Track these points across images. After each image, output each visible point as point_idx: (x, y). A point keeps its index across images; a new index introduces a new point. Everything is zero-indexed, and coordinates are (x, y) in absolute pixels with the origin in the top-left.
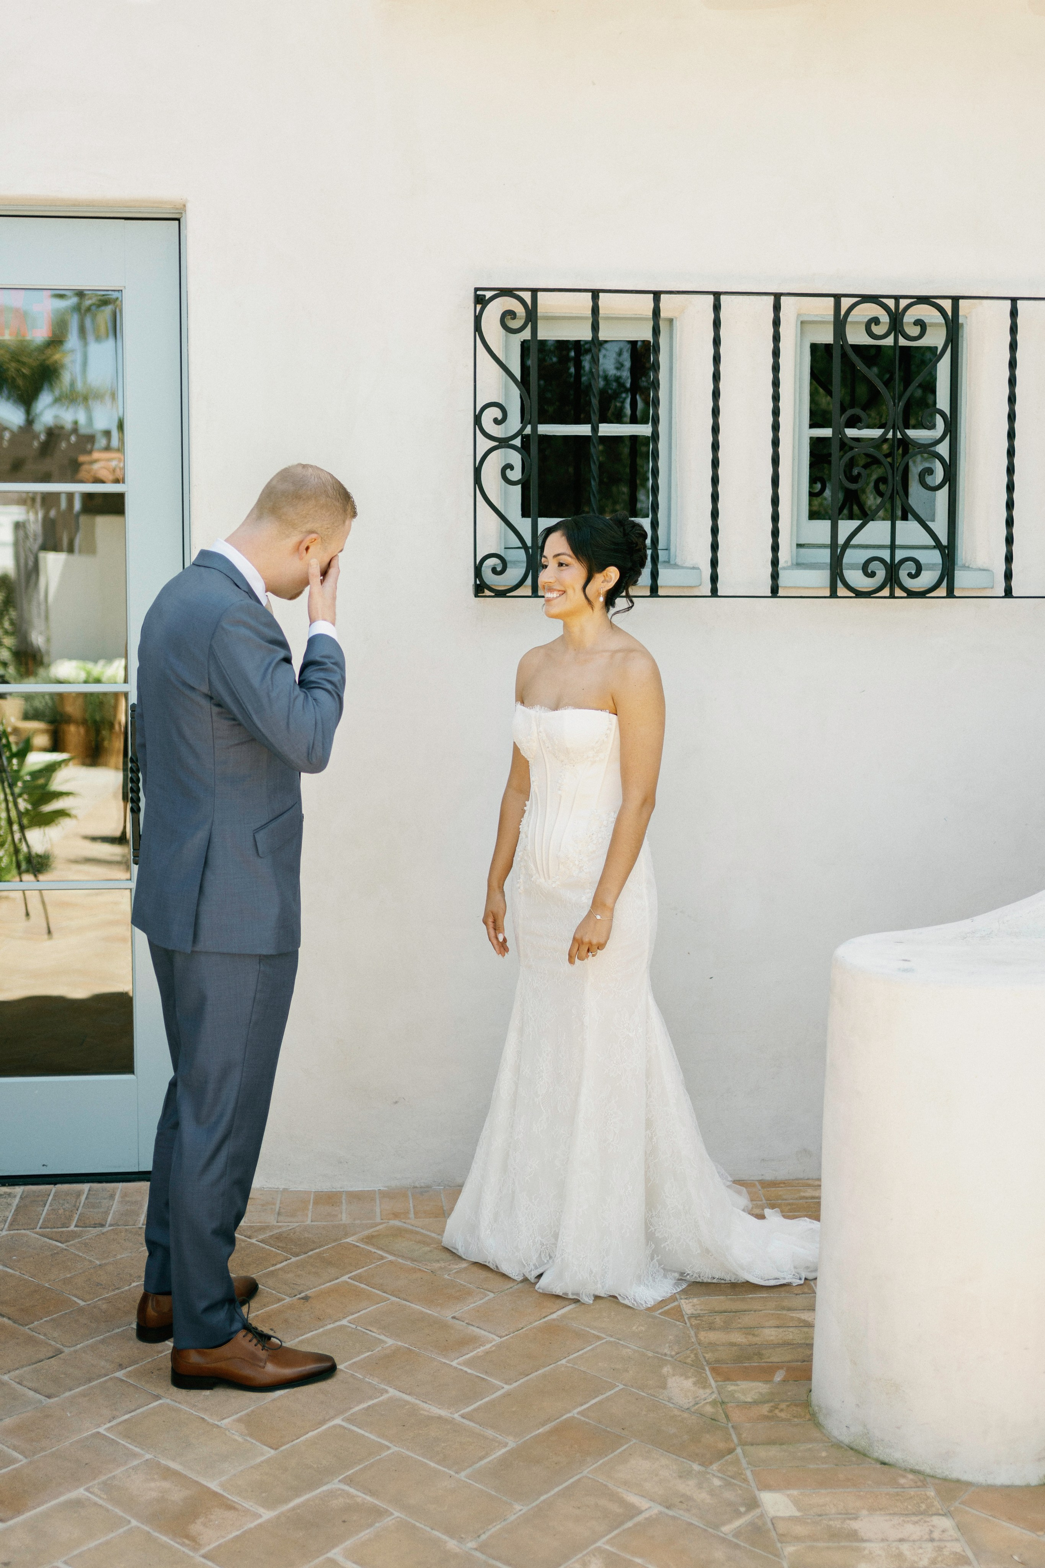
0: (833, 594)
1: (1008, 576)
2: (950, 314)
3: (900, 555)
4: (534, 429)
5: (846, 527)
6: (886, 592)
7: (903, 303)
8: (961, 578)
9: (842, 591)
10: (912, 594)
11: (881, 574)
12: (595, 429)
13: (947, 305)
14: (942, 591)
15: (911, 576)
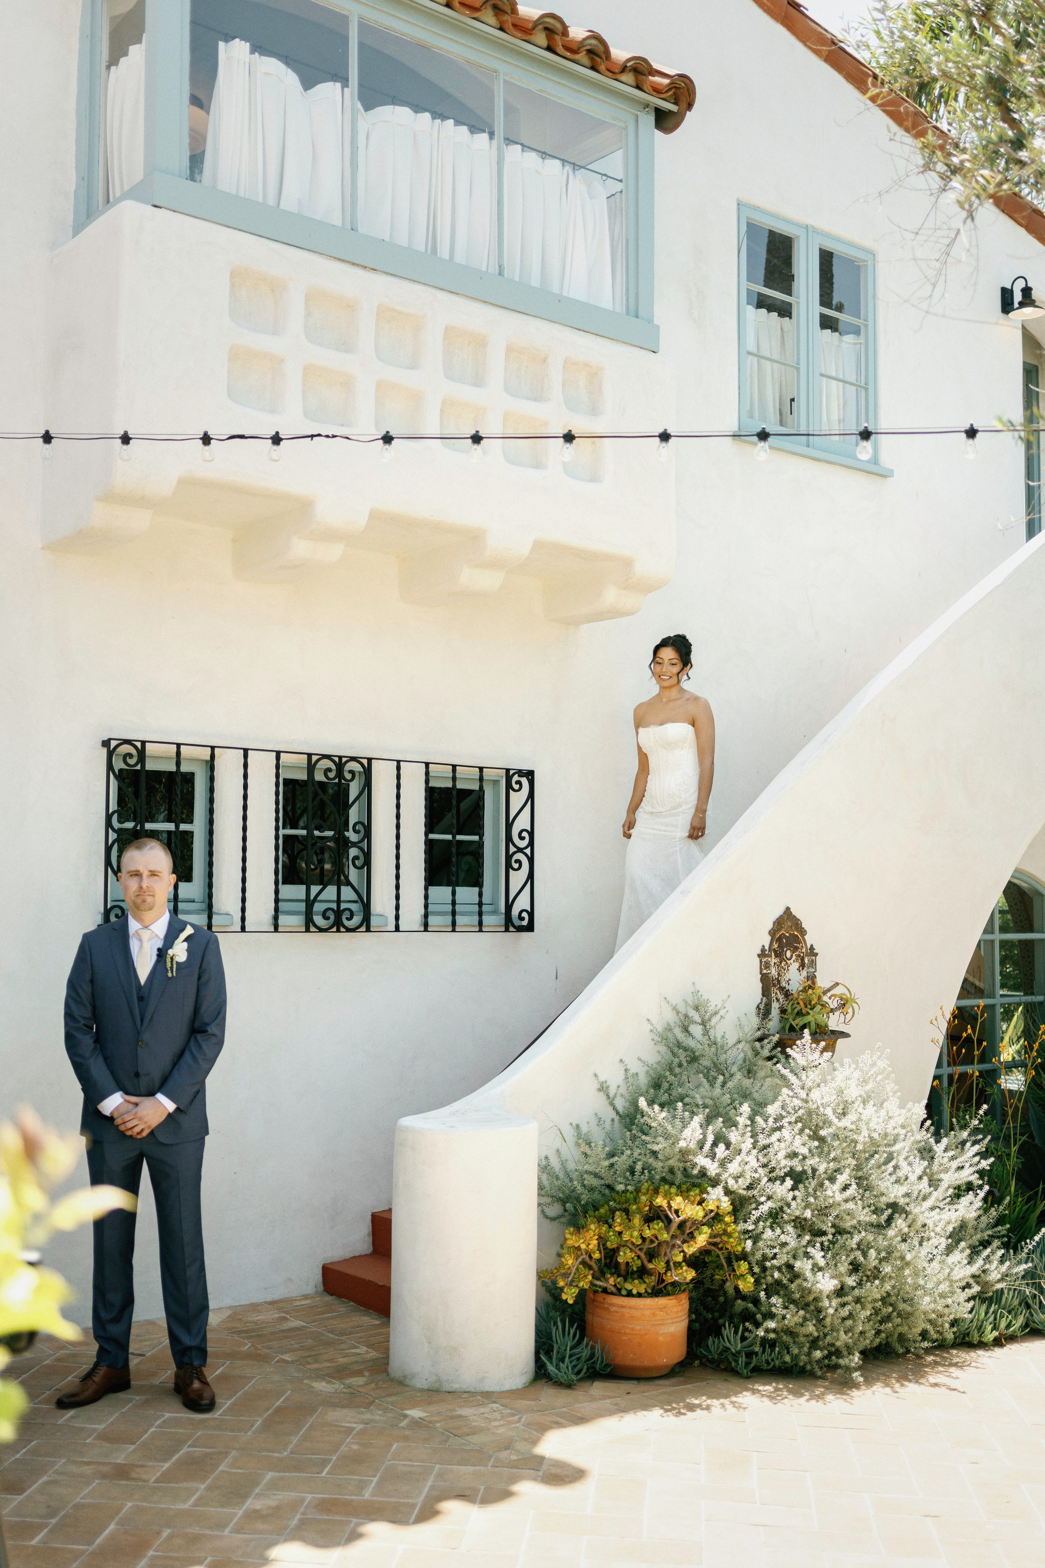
0: (307, 930)
1: (397, 918)
2: (366, 765)
3: (343, 906)
4: (142, 826)
5: (315, 889)
6: (334, 929)
7: (344, 760)
8: (374, 921)
9: (312, 929)
10: (348, 930)
11: (332, 917)
12: (177, 827)
13: (365, 762)
14: (363, 929)
15: (348, 919)
